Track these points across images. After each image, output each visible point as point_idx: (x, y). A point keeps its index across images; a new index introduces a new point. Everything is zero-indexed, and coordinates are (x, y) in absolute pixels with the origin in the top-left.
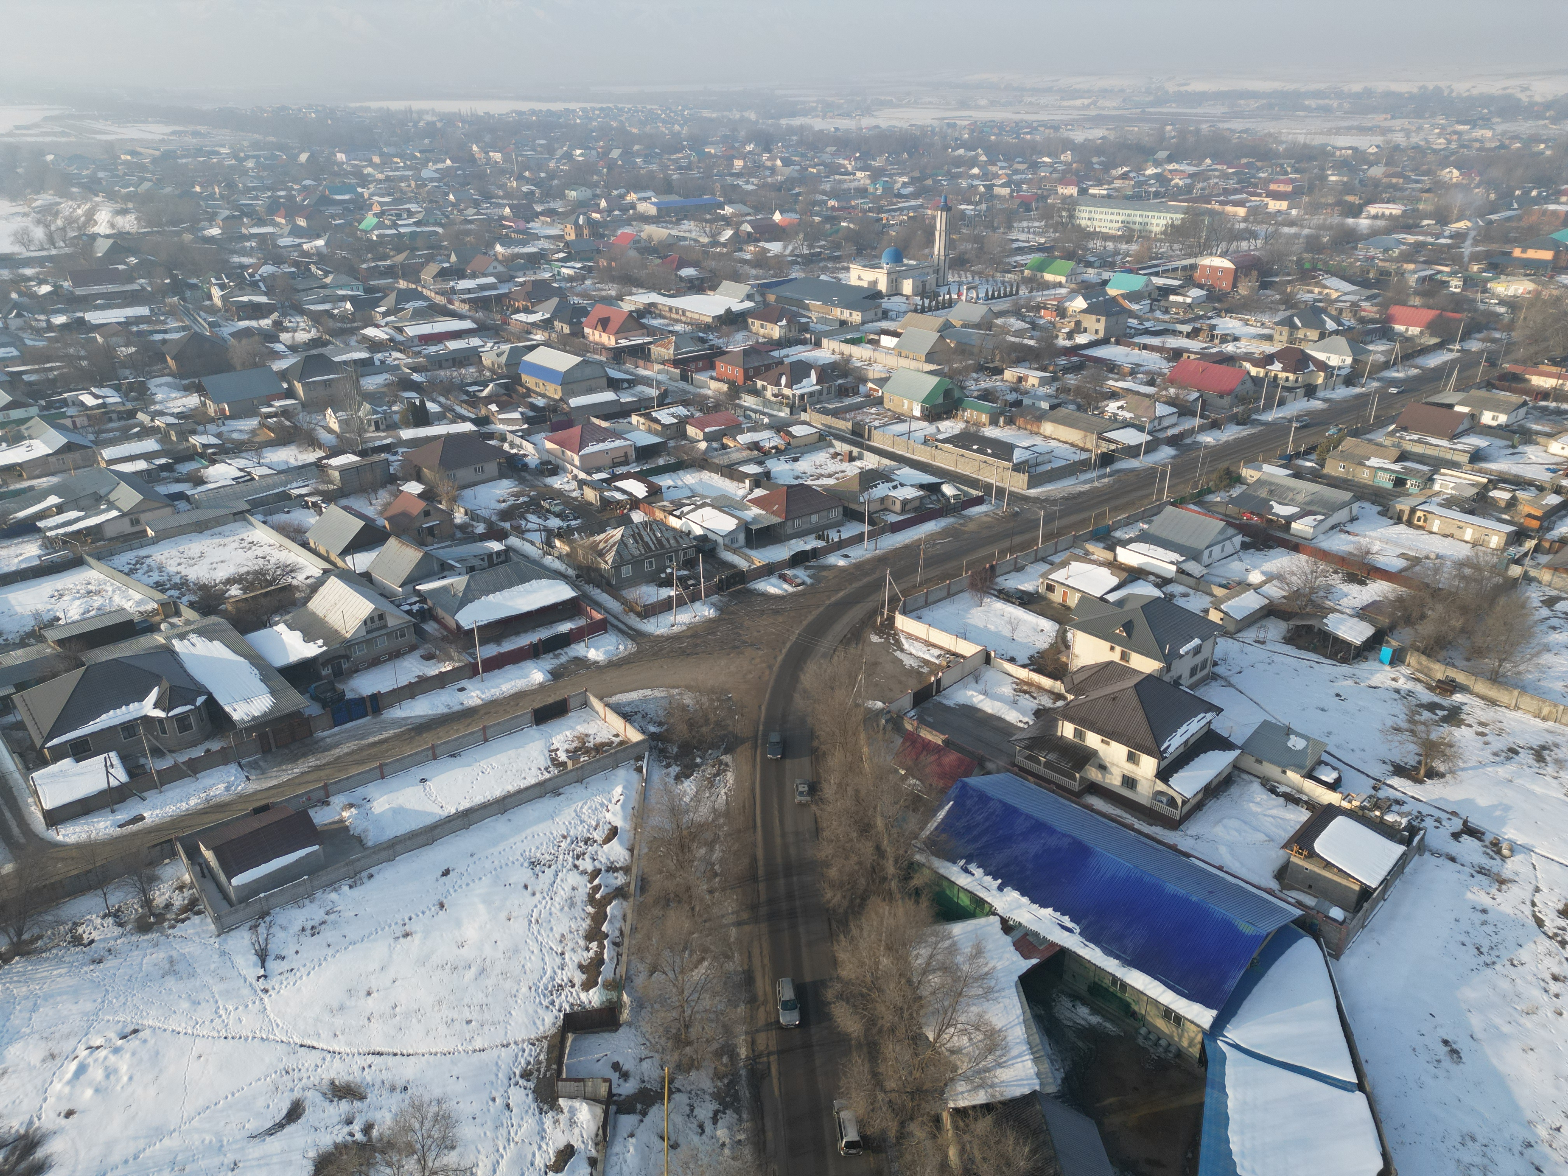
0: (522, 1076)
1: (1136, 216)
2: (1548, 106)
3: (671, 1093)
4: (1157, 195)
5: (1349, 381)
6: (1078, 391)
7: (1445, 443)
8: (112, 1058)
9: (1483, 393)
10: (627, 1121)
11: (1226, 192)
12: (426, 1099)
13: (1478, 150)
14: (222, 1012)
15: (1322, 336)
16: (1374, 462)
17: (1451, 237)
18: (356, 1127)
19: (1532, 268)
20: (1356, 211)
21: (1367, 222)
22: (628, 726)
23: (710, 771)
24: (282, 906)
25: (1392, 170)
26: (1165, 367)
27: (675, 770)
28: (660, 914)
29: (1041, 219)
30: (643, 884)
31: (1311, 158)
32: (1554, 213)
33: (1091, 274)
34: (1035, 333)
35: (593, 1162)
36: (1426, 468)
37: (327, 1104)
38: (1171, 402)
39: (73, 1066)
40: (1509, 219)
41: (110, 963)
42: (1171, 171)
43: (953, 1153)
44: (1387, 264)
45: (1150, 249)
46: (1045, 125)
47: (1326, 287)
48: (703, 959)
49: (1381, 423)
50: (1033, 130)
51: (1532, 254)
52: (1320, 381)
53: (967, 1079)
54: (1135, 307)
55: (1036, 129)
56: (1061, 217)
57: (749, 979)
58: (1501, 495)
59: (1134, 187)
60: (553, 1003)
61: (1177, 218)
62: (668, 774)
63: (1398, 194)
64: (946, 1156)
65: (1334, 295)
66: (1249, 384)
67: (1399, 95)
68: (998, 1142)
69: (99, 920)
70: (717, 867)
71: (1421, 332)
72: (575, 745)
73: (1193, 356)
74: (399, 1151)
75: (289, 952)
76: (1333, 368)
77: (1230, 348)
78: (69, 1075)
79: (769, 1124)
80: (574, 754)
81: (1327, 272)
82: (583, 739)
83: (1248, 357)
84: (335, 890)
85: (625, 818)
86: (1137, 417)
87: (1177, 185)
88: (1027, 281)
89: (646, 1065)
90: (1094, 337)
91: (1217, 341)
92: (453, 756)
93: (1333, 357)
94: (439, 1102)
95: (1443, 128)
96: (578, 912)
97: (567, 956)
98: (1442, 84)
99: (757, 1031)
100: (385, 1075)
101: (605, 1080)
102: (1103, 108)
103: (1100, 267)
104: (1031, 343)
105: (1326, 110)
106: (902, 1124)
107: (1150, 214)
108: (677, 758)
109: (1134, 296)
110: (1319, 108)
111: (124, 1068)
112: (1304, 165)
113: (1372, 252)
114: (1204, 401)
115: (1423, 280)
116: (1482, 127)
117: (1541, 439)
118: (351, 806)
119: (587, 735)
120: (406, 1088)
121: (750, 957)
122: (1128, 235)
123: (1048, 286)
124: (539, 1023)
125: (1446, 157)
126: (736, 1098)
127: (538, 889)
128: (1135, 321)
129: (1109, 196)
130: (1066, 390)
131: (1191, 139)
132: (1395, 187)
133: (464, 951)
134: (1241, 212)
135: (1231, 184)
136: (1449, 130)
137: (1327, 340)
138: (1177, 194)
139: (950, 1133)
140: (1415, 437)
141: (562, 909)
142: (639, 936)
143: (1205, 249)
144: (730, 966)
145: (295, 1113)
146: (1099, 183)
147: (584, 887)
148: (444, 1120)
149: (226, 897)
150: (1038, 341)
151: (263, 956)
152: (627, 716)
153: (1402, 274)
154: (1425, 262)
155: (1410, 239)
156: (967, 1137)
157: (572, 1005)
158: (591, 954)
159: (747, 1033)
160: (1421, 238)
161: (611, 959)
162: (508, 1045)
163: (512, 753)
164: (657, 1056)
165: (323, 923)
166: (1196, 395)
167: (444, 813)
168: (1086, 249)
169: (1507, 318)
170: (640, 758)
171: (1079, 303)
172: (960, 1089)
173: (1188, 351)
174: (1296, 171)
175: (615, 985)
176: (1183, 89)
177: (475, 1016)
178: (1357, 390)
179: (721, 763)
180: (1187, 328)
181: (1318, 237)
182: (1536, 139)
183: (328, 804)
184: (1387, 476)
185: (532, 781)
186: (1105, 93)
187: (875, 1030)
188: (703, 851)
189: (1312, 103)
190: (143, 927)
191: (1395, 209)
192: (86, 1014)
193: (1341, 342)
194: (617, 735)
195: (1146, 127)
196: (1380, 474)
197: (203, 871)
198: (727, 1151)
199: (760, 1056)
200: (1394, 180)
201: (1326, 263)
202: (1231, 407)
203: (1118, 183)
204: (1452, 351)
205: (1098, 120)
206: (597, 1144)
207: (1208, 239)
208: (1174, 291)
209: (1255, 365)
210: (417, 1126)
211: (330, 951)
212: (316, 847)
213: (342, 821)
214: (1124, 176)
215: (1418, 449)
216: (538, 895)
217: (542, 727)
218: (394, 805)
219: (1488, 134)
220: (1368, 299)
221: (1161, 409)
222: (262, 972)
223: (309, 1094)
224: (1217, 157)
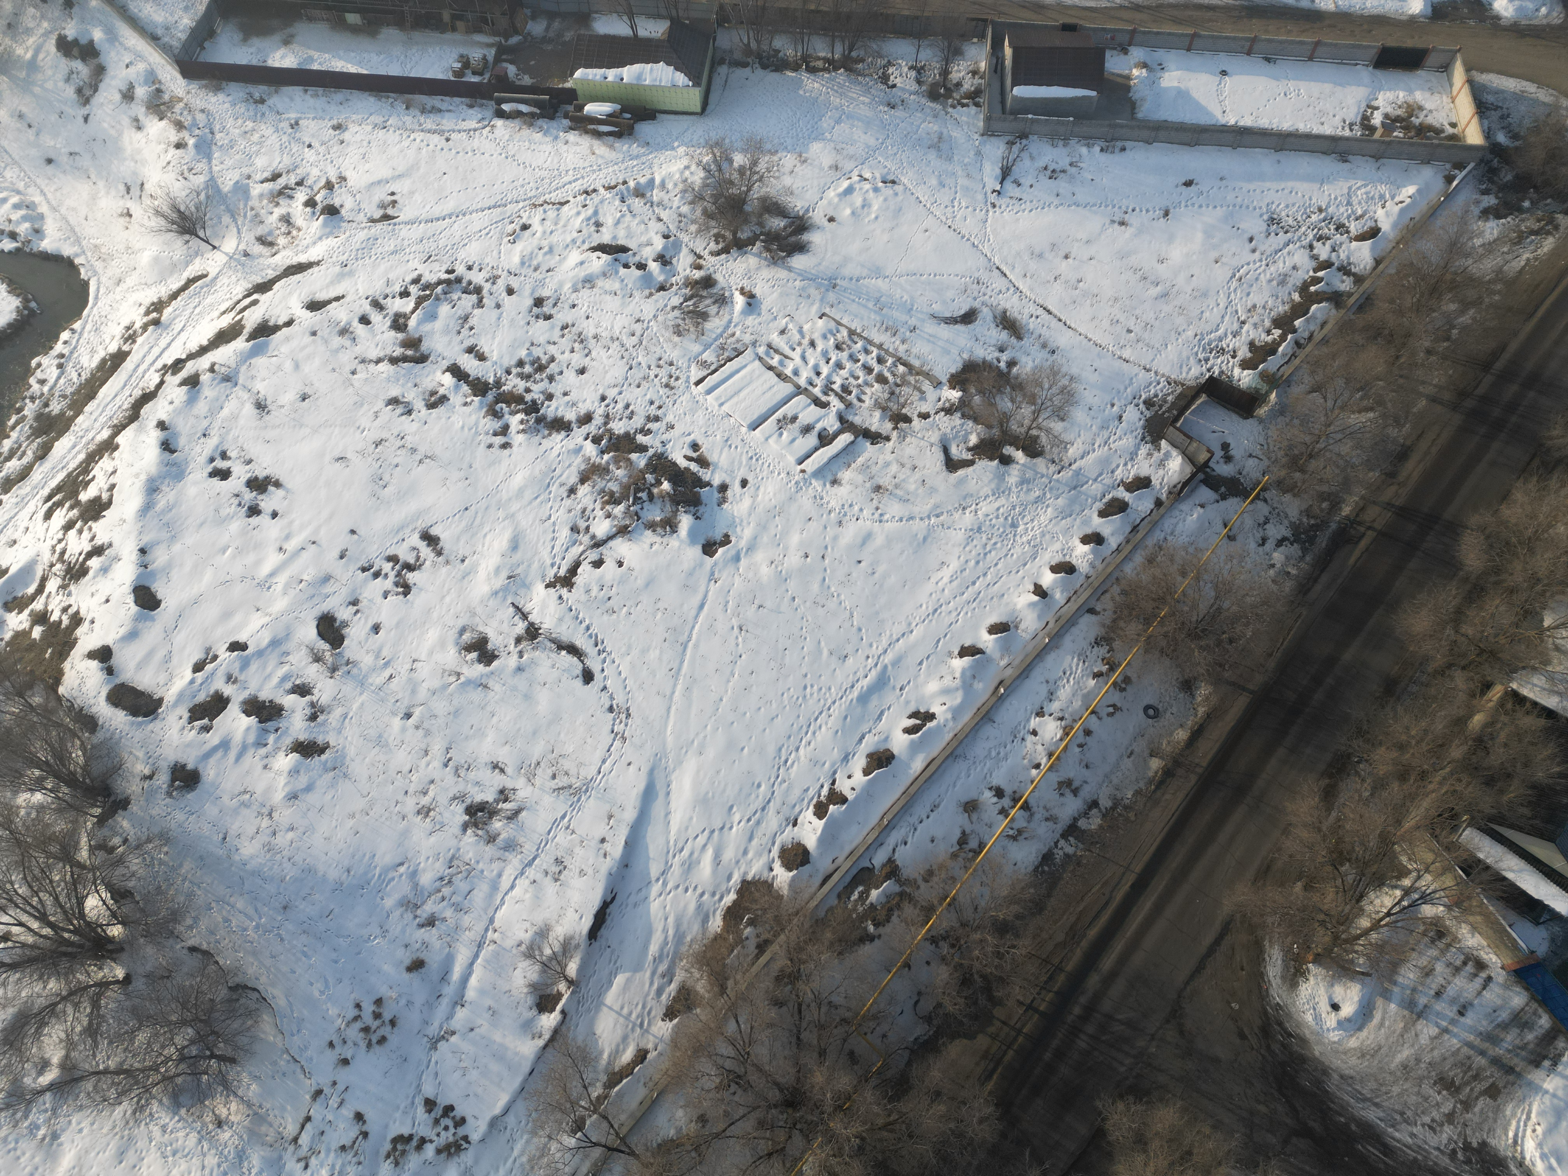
0: (1145, 402)
3: (1257, 497)
8: (871, 194)
10: (1205, 493)
12: (1064, 370)
14: (956, 204)
18: (1005, 357)
22: (1475, 121)
23: (1531, 223)
24: (1041, 135)
27: (1490, 201)
28: (1361, 342)
30: (1366, 303)
35: (1159, 503)
37: (993, 326)
39: (846, 184)
41: (899, 113)
43: (1478, 720)
48: (1371, 409)
53: (1551, 678)
57: (1403, 454)
60: (1207, 360)
62: (1478, 202)
64: (1470, 716)
68: (1533, 744)
69: (906, 69)
70: (1455, 332)
72: (1399, 112)
74: (1024, 395)
75: (1026, 181)
78: (841, 190)
79: (1325, 578)
80: (1391, 122)
82: (1413, 109)
84: (1088, 146)
85: (1395, 225)
89: (1251, 462)
92: (1268, 60)
94: (1072, 379)
96: (1283, 293)
97: (1246, 327)
99: (1374, 503)
100: (1044, 332)
101: (1209, 451)
106: (1450, 666)
108: (1504, 188)
111: (875, 207)
118: (1145, 65)
119: (1421, 108)
120: (1053, 352)
121: (1420, 436)
124: (1185, 369)
126: (1311, 540)
127: (1262, 248)
133: (1161, 268)
139: (1491, 704)
141: (1270, 281)
142: (1325, 350)
144: (1393, 432)
145: (968, 318)
147: (1306, 271)
148: (1068, 396)
149: (1003, 102)
151: (1005, 173)
152: (1482, 107)
156: (1504, 718)
157: (1222, 372)
158: (1269, 339)
159: (1362, 498)
161: (1284, 355)
162: (1148, 370)
163: (1328, 87)
164: (1266, 462)
165: (1064, 171)
167: (1222, 120)
170: (1460, 166)
172: (1535, 680)
175: (1270, 380)
177: (1137, 329)
179: (1551, 221)
183: (1125, 51)
185: (1327, 130)
187: (1493, 579)
188: (1453, 307)
190: (933, 95)
192: (868, 147)
194: (1453, 125)
197: (997, 66)
198: (1272, 572)
199: (1360, 523)
206: (1170, 493)
210: (1046, 386)
211: (1056, 201)
212: (1094, 93)
213: (1128, 78)
216: (1257, 255)
217: (1379, 73)
218: (1182, 86)
222: (998, 188)
223: (985, 310)
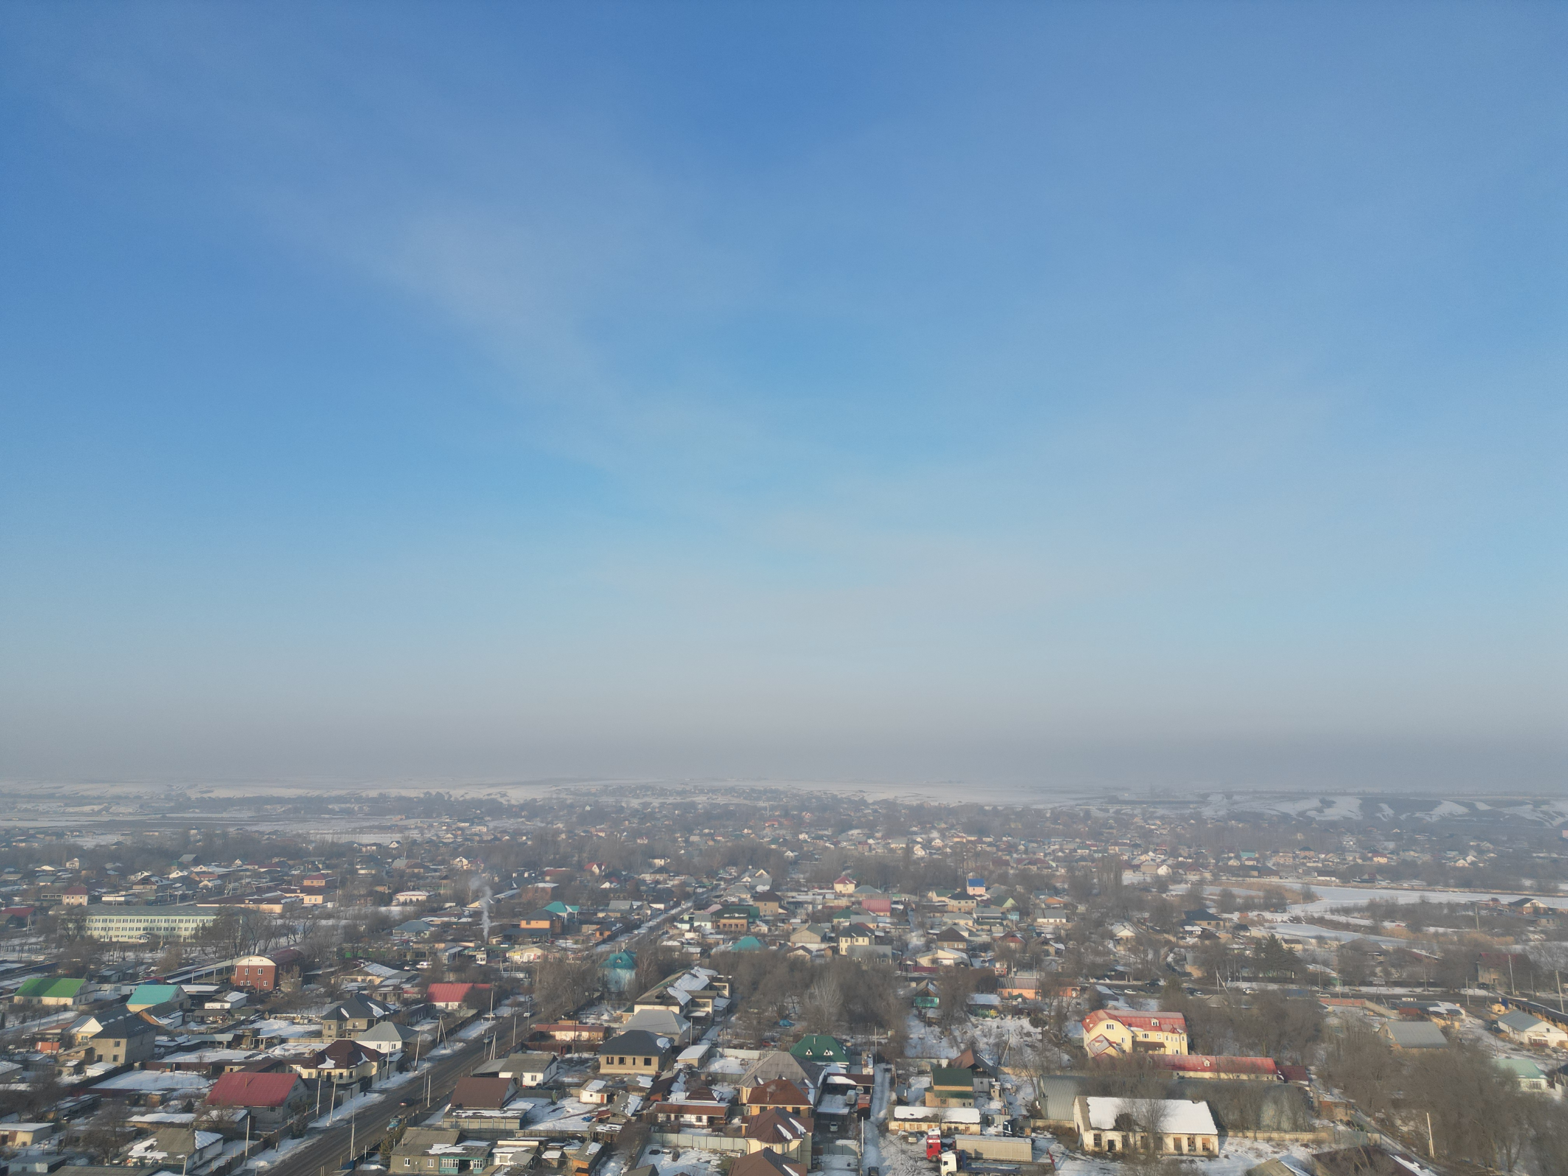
1: (161, 922)
2: (522, 807)
4: (184, 898)
5: (402, 1066)
6: (90, 1138)
7: (496, 1113)
9: (519, 1056)
11: (259, 890)
13: (479, 842)
15: (370, 1024)
16: (437, 1149)
17: (470, 916)
19: (537, 937)
20: (387, 900)
21: (398, 908)
25: (413, 861)
26: (204, 1086)
29: (39, 933)
31: (340, 855)
32: (543, 889)
33: (107, 991)
34: (26, 1074)
36: (484, 1144)
38: (213, 1127)
40: (512, 897)
42: (198, 873)
44: (420, 946)
45: (179, 955)
46: (45, 831)
47: (368, 974)
49: (437, 1105)
50: (28, 835)
51: (535, 924)
52: (374, 1071)
54: (164, 1022)
55: (33, 836)
56: (67, 929)
58: (552, 1155)
59: (156, 891)
61: (209, 919)
63: (421, 882)
65: (377, 981)
66: (302, 1089)
67: (410, 799)
71: (460, 1006)
73: (236, 1068)
76: (385, 1055)
77: (277, 1052)
81: (367, 959)
83: (298, 1059)
86: (172, 1155)
87: (206, 887)
88: (16, 1010)
90: (111, 1066)
91: (262, 1047)
93: (383, 1044)
95: (449, 825)
98: (441, 791)
102: (118, 814)
103: (119, 981)
104: (22, 1087)
105: (349, 812)
107: (178, 918)
109: (161, 1010)
110: (342, 811)
112: (334, 861)
113: (406, 936)
114: (253, 1119)
115: (454, 956)
116: (478, 825)
117: (573, 1091)
122: (153, 942)
123: (48, 1011)
125: (456, 849)
128: (165, 1038)
129: (127, 903)
130: (73, 1141)
131: (219, 842)
132: (418, 876)
134: (277, 908)
135: (264, 883)
136: (454, 827)
137: (375, 1027)
138: (206, 896)
140: (470, 1113)
143: (243, 949)
146: (115, 890)
150: (32, 1083)
153: (435, 954)
154: (452, 940)
155: (437, 920)
160: (446, 919)
166: (243, 1112)
168: (100, 962)
169: (526, 982)
171: (93, 1026)
173: (230, 1063)
174: (327, 867)
176: (206, 796)
178: (411, 1075)
180: (227, 1037)
181: (355, 926)
182: (518, 833)
184: (451, 1161)
186: (118, 799)
189: (336, 807)
191: (420, 896)
193: (389, 1026)
195: (168, 831)
196: (444, 1161)
200: (416, 871)
201: (366, 951)
202: (285, 1119)
203: (137, 889)
204: (487, 1019)
205: (111, 826)
207: (244, 939)
208: (210, 997)
209: (306, 1066)
214: (145, 881)
215: (475, 1125)
219: (485, 829)
220: (408, 980)
221: (202, 1139)
224: (245, 858)
